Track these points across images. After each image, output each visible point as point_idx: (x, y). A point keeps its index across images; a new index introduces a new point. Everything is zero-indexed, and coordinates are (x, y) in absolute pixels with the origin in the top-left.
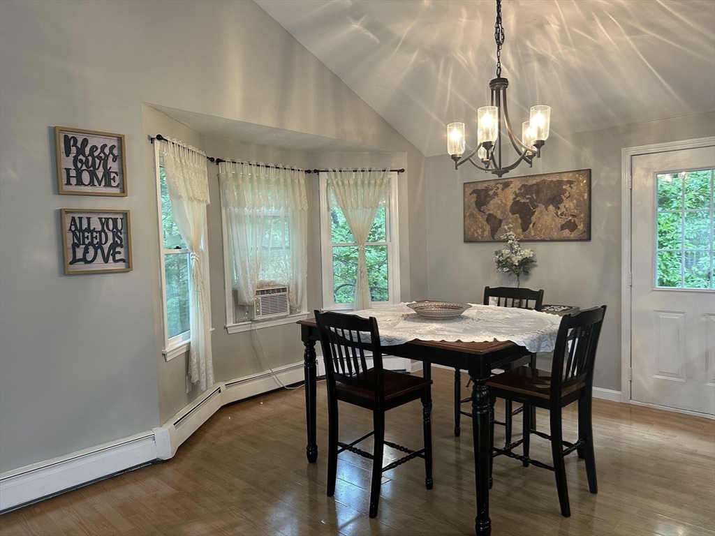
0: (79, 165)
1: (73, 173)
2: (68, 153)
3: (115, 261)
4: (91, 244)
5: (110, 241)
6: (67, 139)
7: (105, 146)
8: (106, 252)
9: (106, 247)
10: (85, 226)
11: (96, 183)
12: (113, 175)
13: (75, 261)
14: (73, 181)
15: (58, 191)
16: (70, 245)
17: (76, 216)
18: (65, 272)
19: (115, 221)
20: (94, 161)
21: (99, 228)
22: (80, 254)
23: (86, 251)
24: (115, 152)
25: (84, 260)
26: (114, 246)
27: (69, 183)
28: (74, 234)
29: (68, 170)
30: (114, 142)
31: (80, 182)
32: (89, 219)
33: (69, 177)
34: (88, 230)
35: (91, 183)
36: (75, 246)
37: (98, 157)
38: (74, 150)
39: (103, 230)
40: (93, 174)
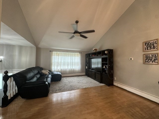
0: (148, 47)
1: (146, 48)
2: (145, 45)
3: (155, 62)
4: (150, 59)
5: (154, 58)
6: (145, 43)
7: (154, 42)
8: (153, 61)
9: (153, 60)
10: (148, 56)
11: (151, 49)
12: (155, 47)
13: (146, 62)
14: (146, 49)
15: (144, 51)
16: (145, 59)
17: (147, 55)
18: (144, 64)
19: (155, 55)
20: (151, 45)
21: (151, 56)
22: (147, 61)
23: (148, 60)
24: (156, 42)
25: (148, 62)
26: (155, 60)
27: (145, 50)
28: (146, 58)
29: (145, 48)
30: (156, 41)
31: (148, 49)
32: (149, 55)
33: (145, 49)
34: (149, 57)
35: (150, 49)
36: (146, 60)
37: (152, 44)
38: (147, 44)
39: (152, 57)
40: (150, 48)
